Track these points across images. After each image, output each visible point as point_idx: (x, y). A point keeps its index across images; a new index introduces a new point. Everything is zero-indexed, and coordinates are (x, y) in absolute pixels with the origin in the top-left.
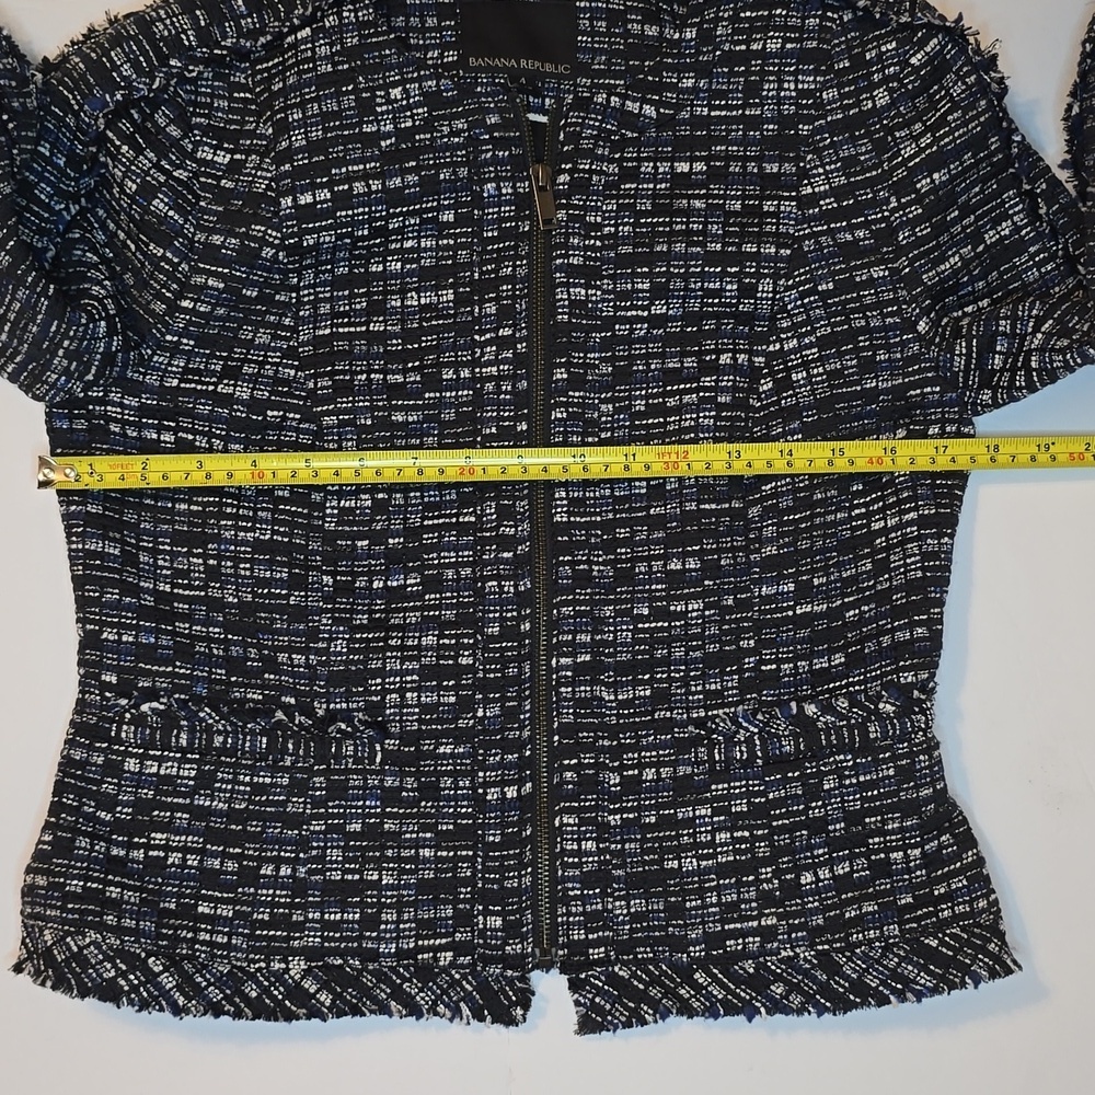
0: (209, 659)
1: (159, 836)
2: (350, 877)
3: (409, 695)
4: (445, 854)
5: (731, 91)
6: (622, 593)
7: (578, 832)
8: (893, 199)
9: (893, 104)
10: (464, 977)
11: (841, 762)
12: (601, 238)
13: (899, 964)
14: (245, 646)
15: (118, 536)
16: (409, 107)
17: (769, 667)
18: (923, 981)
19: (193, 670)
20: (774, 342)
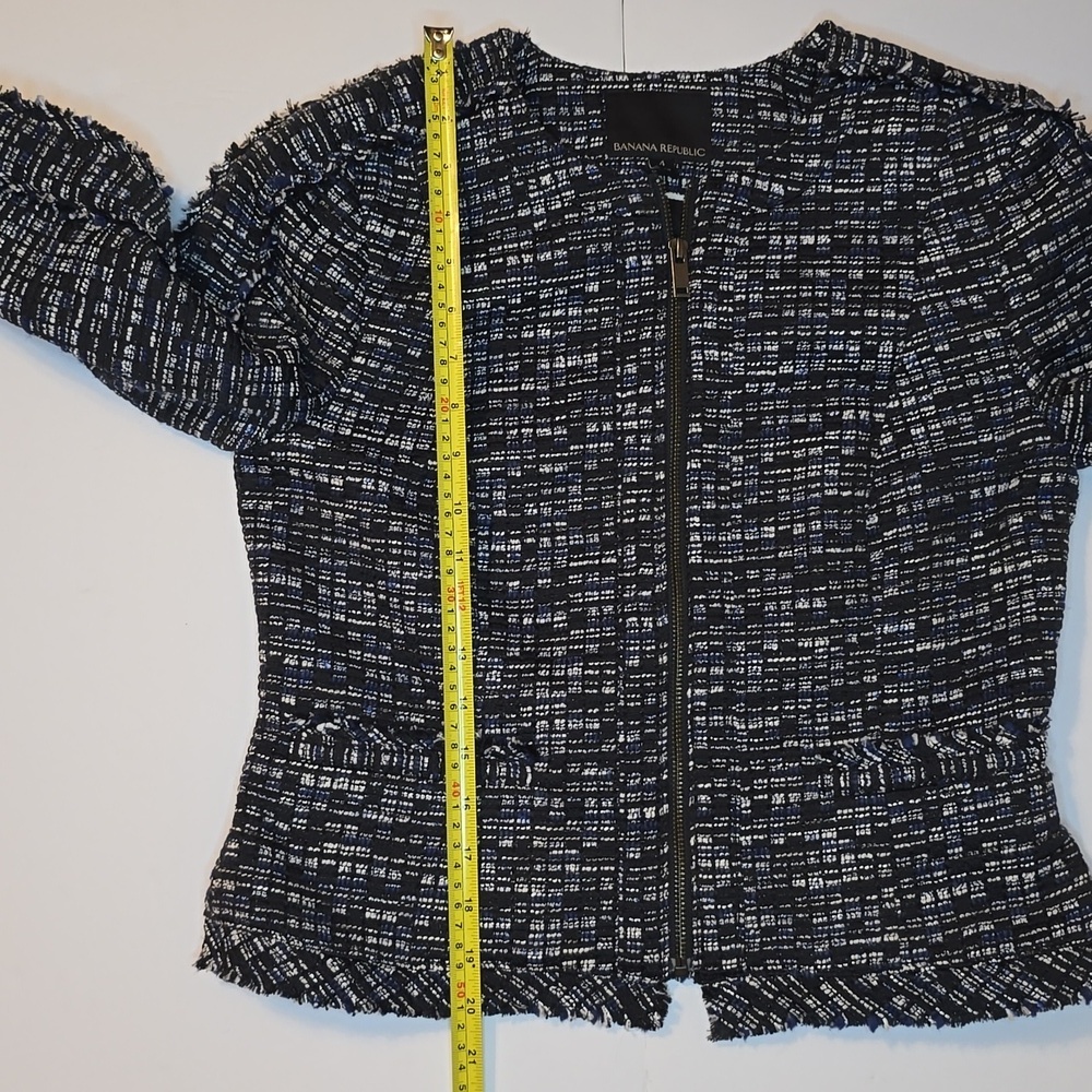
0: (377, 685)
1: (331, 845)
2: (502, 889)
3: (557, 721)
4: (589, 869)
5: (854, 171)
6: (752, 630)
7: (712, 851)
8: (1005, 267)
9: (1005, 181)
10: (605, 982)
11: (960, 790)
12: (733, 305)
13: (1014, 980)
14: (410, 674)
15: (299, 571)
16: (558, 191)
17: (891, 701)
18: (1037, 996)
19: (364, 694)
20: (894, 400)
